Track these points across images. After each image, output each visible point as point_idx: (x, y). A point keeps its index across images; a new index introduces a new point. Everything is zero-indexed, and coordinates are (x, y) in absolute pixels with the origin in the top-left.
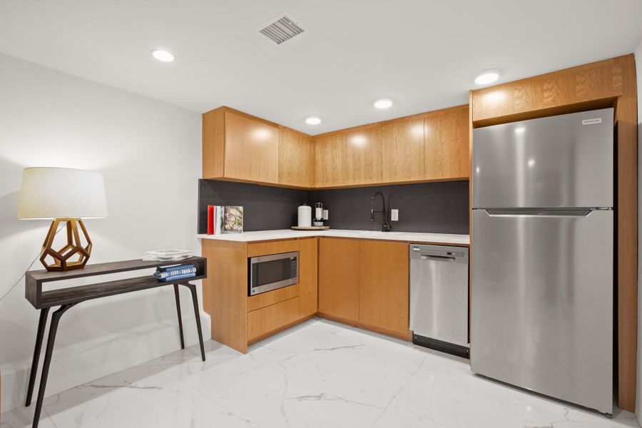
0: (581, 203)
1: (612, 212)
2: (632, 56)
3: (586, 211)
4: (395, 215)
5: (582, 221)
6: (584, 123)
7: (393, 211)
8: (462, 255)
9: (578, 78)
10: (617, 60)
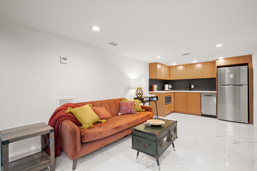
0: (241, 84)
1: (247, 85)
2: (251, 55)
3: (242, 85)
4: (193, 86)
5: (242, 87)
6: (242, 68)
7: (192, 85)
8: (215, 95)
9: (240, 59)
10: (248, 56)
